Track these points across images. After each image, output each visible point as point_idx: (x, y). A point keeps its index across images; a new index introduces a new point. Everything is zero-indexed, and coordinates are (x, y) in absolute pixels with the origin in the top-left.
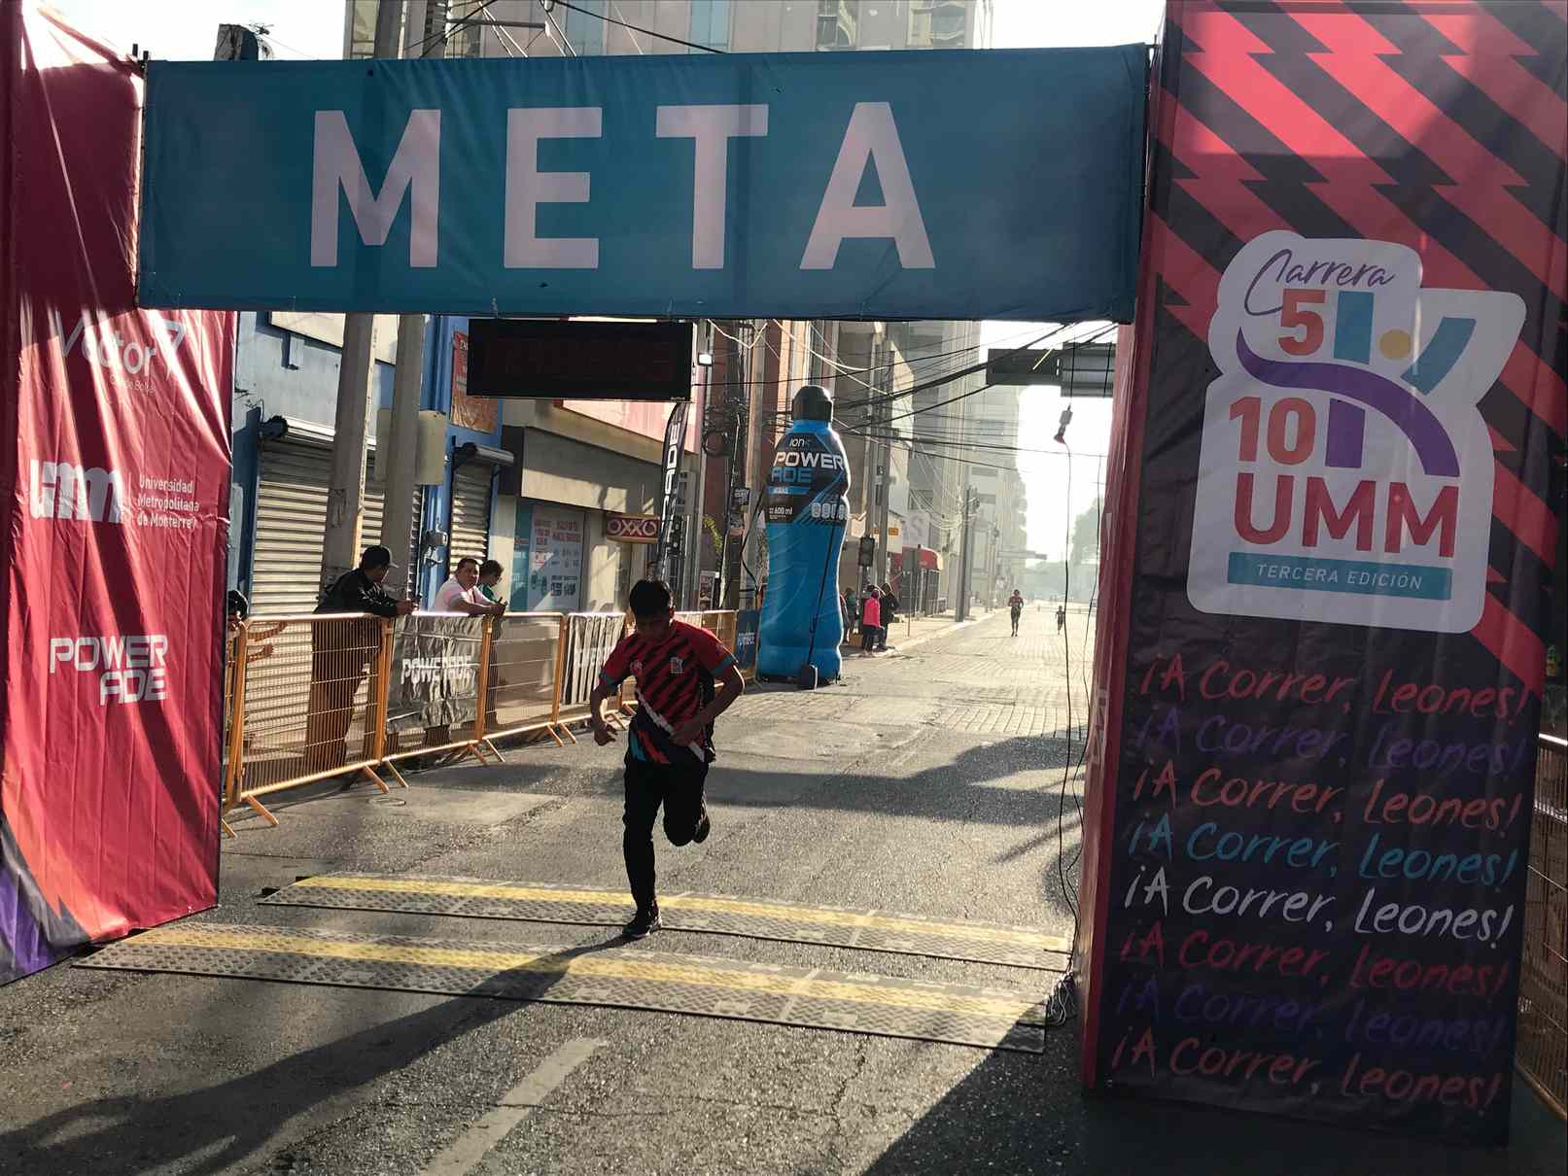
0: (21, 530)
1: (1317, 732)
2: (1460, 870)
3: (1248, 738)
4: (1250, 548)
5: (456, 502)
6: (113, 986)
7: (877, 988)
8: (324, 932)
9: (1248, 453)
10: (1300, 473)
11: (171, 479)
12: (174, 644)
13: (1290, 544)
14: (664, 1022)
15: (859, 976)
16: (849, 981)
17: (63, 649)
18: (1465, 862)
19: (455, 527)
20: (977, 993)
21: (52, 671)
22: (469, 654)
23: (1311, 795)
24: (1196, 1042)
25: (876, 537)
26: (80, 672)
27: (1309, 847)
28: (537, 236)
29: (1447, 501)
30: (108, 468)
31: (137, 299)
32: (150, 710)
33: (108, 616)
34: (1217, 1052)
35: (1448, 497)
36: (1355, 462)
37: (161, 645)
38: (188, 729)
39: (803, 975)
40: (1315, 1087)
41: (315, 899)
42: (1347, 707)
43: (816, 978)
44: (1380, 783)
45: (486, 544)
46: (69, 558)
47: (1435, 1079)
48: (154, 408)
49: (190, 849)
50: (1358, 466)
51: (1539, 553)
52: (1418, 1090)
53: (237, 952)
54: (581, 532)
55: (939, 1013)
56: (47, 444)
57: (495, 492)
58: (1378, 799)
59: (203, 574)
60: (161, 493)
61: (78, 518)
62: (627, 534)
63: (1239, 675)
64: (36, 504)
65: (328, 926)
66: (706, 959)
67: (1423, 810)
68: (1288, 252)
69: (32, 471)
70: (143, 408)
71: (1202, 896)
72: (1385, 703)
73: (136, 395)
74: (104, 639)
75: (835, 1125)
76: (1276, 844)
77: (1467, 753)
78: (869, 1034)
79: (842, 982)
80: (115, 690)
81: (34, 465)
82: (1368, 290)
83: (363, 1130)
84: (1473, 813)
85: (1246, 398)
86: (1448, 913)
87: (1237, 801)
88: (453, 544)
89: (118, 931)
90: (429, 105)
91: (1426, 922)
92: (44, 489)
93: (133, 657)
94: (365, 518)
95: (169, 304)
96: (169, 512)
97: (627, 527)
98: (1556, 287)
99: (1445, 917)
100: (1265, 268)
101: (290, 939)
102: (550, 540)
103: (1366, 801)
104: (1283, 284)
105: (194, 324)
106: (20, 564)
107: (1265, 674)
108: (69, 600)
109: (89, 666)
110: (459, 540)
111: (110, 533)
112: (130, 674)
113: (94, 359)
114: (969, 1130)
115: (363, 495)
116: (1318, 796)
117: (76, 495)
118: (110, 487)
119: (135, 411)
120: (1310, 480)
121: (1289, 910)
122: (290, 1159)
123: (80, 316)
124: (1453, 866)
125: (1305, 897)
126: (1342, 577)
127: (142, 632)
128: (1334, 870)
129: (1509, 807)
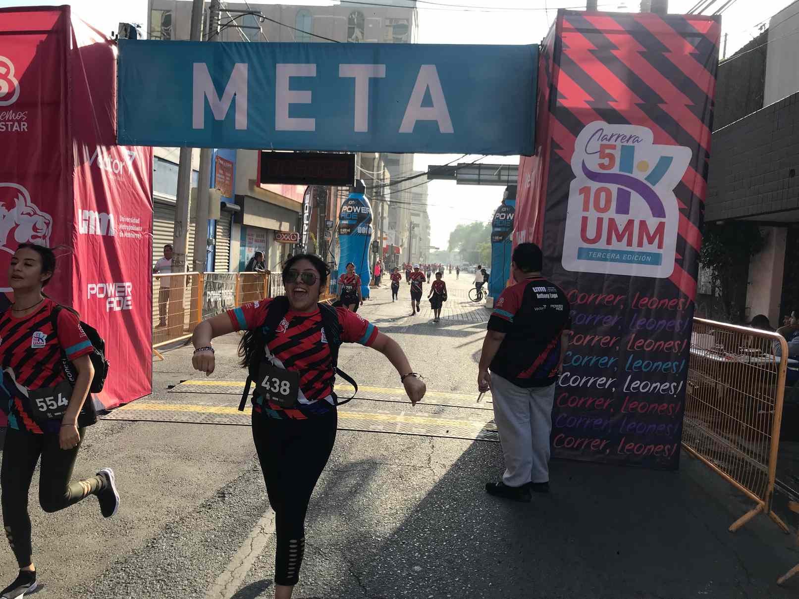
0: (76, 238)
1: (610, 316)
2: (664, 367)
3: (585, 318)
4: (586, 245)
5: (218, 227)
6: (122, 427)
7: (430, 418)
8: (202, 403)
9: (586, 209)
10: (606, 216)
11: (131, 216)
12: (134, 287)
13: (602, 244)
14: (351, 434)
15: (420, 414)
16: (418, 416)
17: (93, 289)
18: (666, 364)
19: (217, 237)
20: (467, 419)
21: (89, 298)
22: (231, 289)
23: (609, 340)
24: (563, 435)
25: (379, 241)
26: (100, 299)
27: (606, 361)
28: (289, 117)
29: (661, 228)
30: (108, 213)
31: (117, 141)
32: (126, 314)
33: (108, 274)
34: (570, 440)
35: (661, 227)
36: (626, 212)
37: (129, 287)
38: (140, 320)
39: (399, 414)
40: (608, 451)
41: (192, 389)
42: (622, 306)
43: (405, 415)
44: (634, 335)
45: (229, 244)
46: (94, 250)
47: (652, 446)
48: (124, 188)
49: (141, 370)
50: (628, 214)
51: (695, 247)
52: (646, 451)
53: (168, 411)
54: (265, 239)
55: (456, 427)
56: (84, 202)
57: (232, 222)
58: (632, 343)
59: (144, 258)
60: (127, 224)
61: (97, 234)
62: (284, 239)
63: (582, 295)
64: (82, 229)
65: (201, 401)
66: (359, 409)
67: (649, 345)
68: (602, 129)
69: (79, 214)
70: (120, 187)
71: (567, 379)
72: (636, 306)
73: (118, 182)
74: (107, 284)
75: (432, 472)
76: (594, 360)
77: (667, 322)
78: (432, 436)
79: (415, 416)
80: (112, 305)
81: (80, 211)
82: (632, 145)
83: (248, 481)
84: (669, 346)
85: (585, 187)
86: (658, 384)
87: (581, 342)
88: (217, 244)
89: (116, 404)
90: (243, 62)
91: (650, 387)
92: (84, 222)
93: (118, 292)
94: (190, 234)
95: (129, 143)
96: (131, 231)
97: (284, 237)
98: (704, 145)
99: (657, 386)
100: (593, 136)
101: (189, 406)
102: (254, 243)
103: (629, 342)
104: (600, 142)
105: (139, 151)
106: (77, 254)
107: (590, 295)
108: (94, 268)
109: (102, 296)
110: (219, 242)
111: (109, 240)
112: (117, 299)
113: (102, 166)
114: (482, 471)
115: (189, 223)
116: (610, 341)
117: (95, 224)
118: (109, 220)
119: (118, 190)
120: (609, 219)
121: (599, 385)
122: (224, 494)
123: (96, 148)
124: (660, 366)
125: (605, 379)
126: (621, 257)
127: (122, 281)
128: (616, 368)
129: (682, 343)
